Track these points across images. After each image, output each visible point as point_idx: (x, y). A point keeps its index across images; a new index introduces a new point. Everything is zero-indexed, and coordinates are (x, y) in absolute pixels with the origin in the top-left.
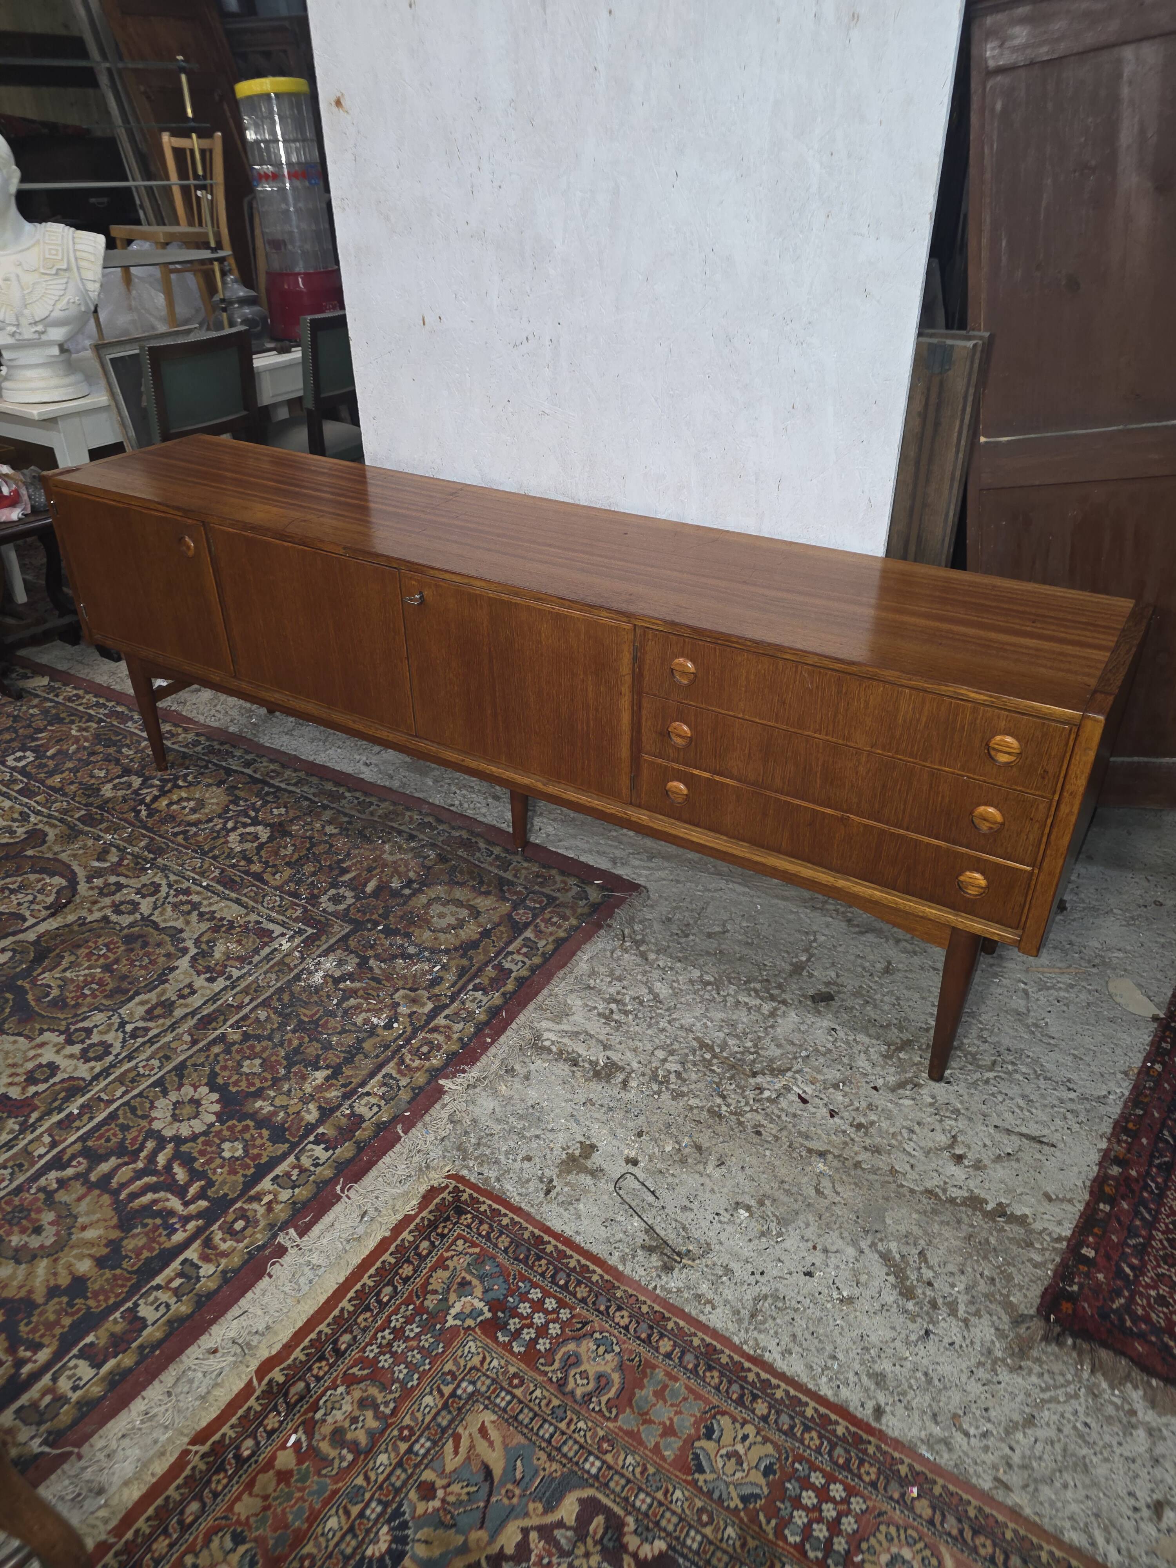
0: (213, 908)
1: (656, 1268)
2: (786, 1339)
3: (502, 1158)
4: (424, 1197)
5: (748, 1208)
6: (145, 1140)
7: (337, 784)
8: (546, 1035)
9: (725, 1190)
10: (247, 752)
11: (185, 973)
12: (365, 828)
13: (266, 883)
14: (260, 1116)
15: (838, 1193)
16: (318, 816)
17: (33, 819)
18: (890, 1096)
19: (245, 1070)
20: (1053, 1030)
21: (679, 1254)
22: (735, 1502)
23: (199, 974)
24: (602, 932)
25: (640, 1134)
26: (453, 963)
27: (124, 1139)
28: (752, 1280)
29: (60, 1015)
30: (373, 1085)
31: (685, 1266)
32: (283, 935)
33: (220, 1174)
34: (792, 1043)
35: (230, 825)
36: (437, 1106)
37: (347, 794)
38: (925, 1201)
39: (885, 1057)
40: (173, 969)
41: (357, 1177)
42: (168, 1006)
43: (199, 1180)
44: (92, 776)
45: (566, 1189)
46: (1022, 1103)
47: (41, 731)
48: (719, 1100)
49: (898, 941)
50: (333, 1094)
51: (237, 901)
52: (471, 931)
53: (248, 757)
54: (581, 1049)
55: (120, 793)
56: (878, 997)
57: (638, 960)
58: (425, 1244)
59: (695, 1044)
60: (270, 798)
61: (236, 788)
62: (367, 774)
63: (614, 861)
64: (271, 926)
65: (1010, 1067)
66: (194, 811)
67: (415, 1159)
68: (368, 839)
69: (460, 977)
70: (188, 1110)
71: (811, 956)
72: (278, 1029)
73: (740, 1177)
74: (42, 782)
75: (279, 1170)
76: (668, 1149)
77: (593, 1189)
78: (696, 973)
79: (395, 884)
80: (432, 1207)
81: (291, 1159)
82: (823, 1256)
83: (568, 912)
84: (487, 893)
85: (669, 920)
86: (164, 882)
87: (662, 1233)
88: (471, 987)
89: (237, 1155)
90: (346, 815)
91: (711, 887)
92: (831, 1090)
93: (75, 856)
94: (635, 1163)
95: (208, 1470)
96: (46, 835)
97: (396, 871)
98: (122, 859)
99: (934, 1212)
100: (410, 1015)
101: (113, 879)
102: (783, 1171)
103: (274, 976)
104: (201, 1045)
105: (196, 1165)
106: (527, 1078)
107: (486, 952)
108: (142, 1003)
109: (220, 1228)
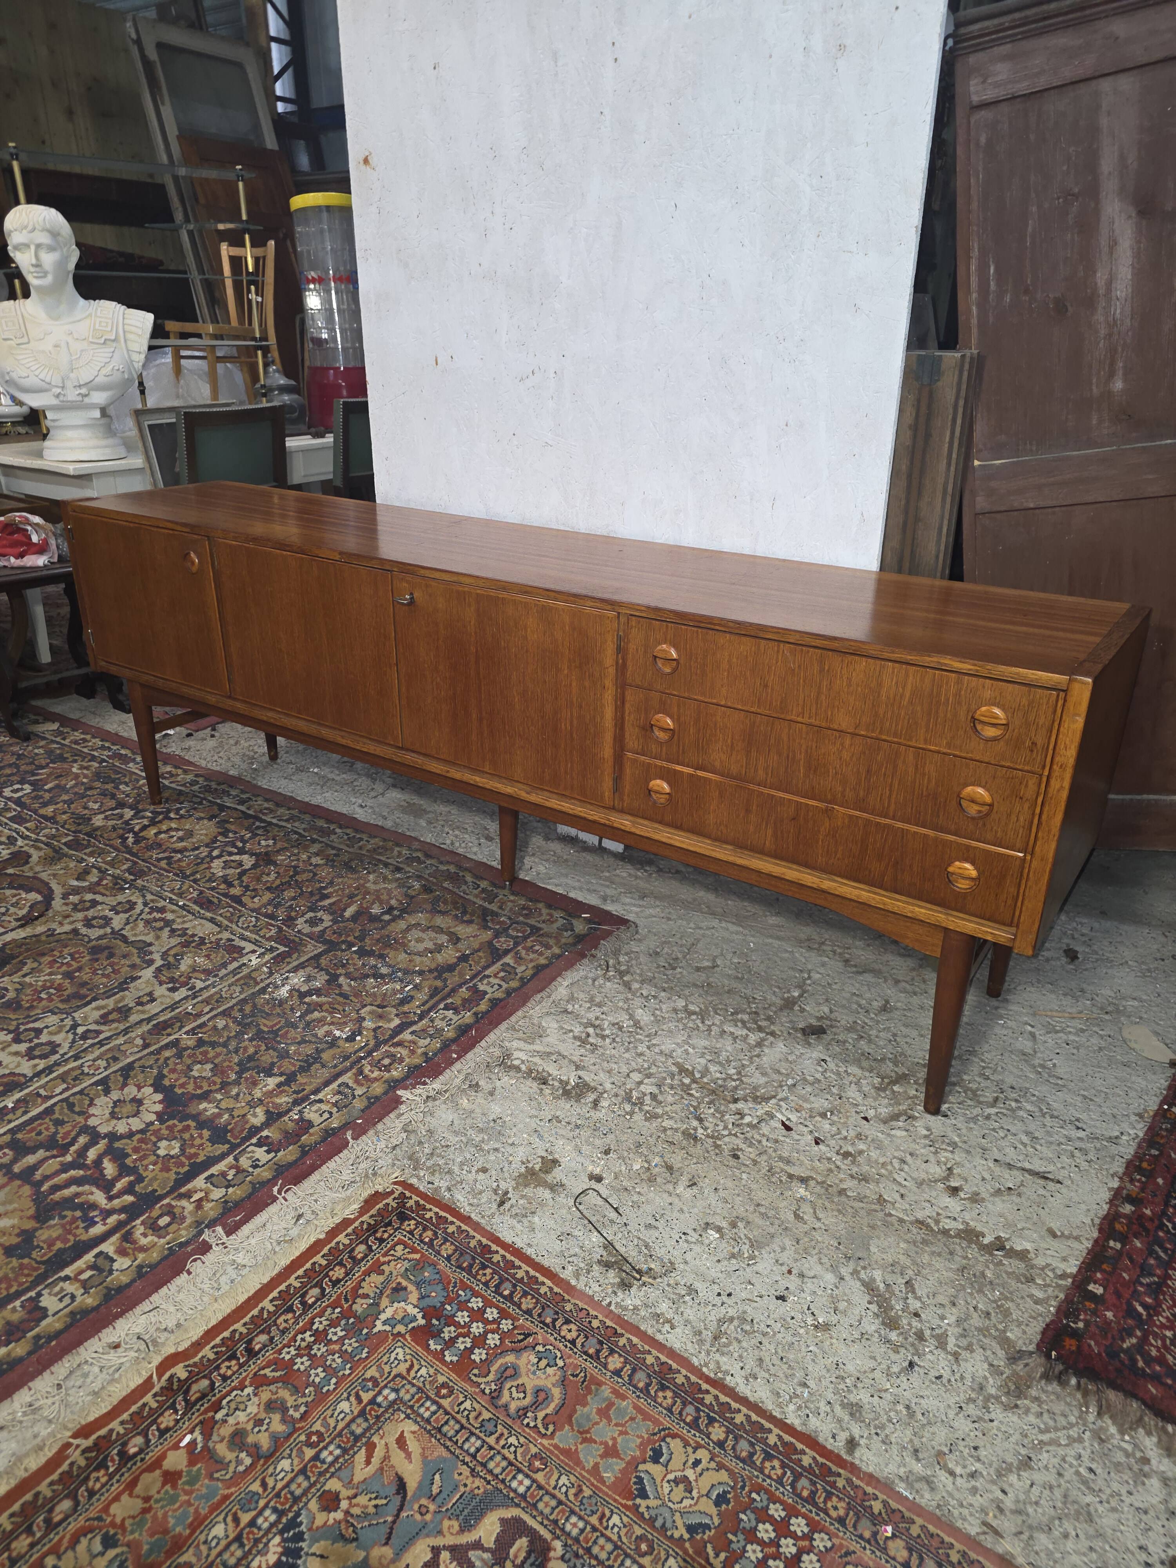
0: (186, 926)
1: (613, 1285)
2: (751, 1364)
3: (456, 1169)
4: (366, 1201)
5: (719, 1230)
6: (78, 1135)
7: (329, 821)
8: (516, 1054)
9: (696, 1210)
10: (243, 792)
11: (148, 982)
12: (351, 860)
13: (244, 905)
14: (203, 1118)
15: (819, 1219)
16: (306, 848)
17: (20, 842)
18: (882, 1127)
19: (195, 1073)
20: (1061, 1071)
21: (639, 1272)
22: (681, 1532)
23: (161, 984)
24: (585, 961)
25: (607, 1152)
26: (426, 983)
27: (56, 1133)
28: (718, 1301)
29: (12, 1016)
30: (327, 1093)
31: (644, 1284)
32: (254, 952)
33: (151, 1171)
34: (779, 1072)
35: (215, 853)
36: (392, 1115)
38: (915, 1231)
39: (878, 1089)
40: (135, 979)
41: (297, 1180)
42: (124, 1012)
43: (128, 1175)
44: (85, 808)
45: (521, 1202)
46: (1025, 1139)
47: (43, 768)
48: (695, 1123)
49: (897, 982)
50: (284, 1100)
51: (212, 920)
52: (449, 955)
53: (244, 796)
54: (552, 1069)
55: (110, 823)
56: (873, 1033)
57: (621, 988)
58: (362, 1248)
59: (674, 1069)
60: (259, 832)
61: (228, 822)
62: (361, 815)
63: (604, 899)
64: (243, 944)
65: (1013, 1104)
66: (181, 839)
67: (362, 1166)
68: (353, 870)
69: (431, 997)
70: (128, 1108)
71: (804, 992)
72: (235, 1037)
73: (713, 1199)
74: (35, 812)
75: (214, 1170)
76: (636, 1167)
77: (551, 1202)
78: (681, 1003)
79: (376, 910)
80: (373, 1212)
81: (230, 1159)
82: (798, 1281)
83: (552, 942)
84: (470, 922)
85: (657, 953)
86: (140, 901)
87: (622, 1250)
88: (442, 1006)
89: (172, 1153)
90: (333, 848)
91: (703, 925)
92: (818, 1118)
93: (54, 875)
94: (599, 1179)
95: (88, 1466)
96: (30, 856)
97: (378, 898)
98: (101, 880)
99: (925, 1242)
100: (375, 1030)
101: (89, 897)
102: (761, 1194)
103: (238, 989)
104: (152, 1049)
105: (128, 1161)
106: (491, 1094)
107: (462, 975)
108: (98, 1008)
109: (143, 1223)
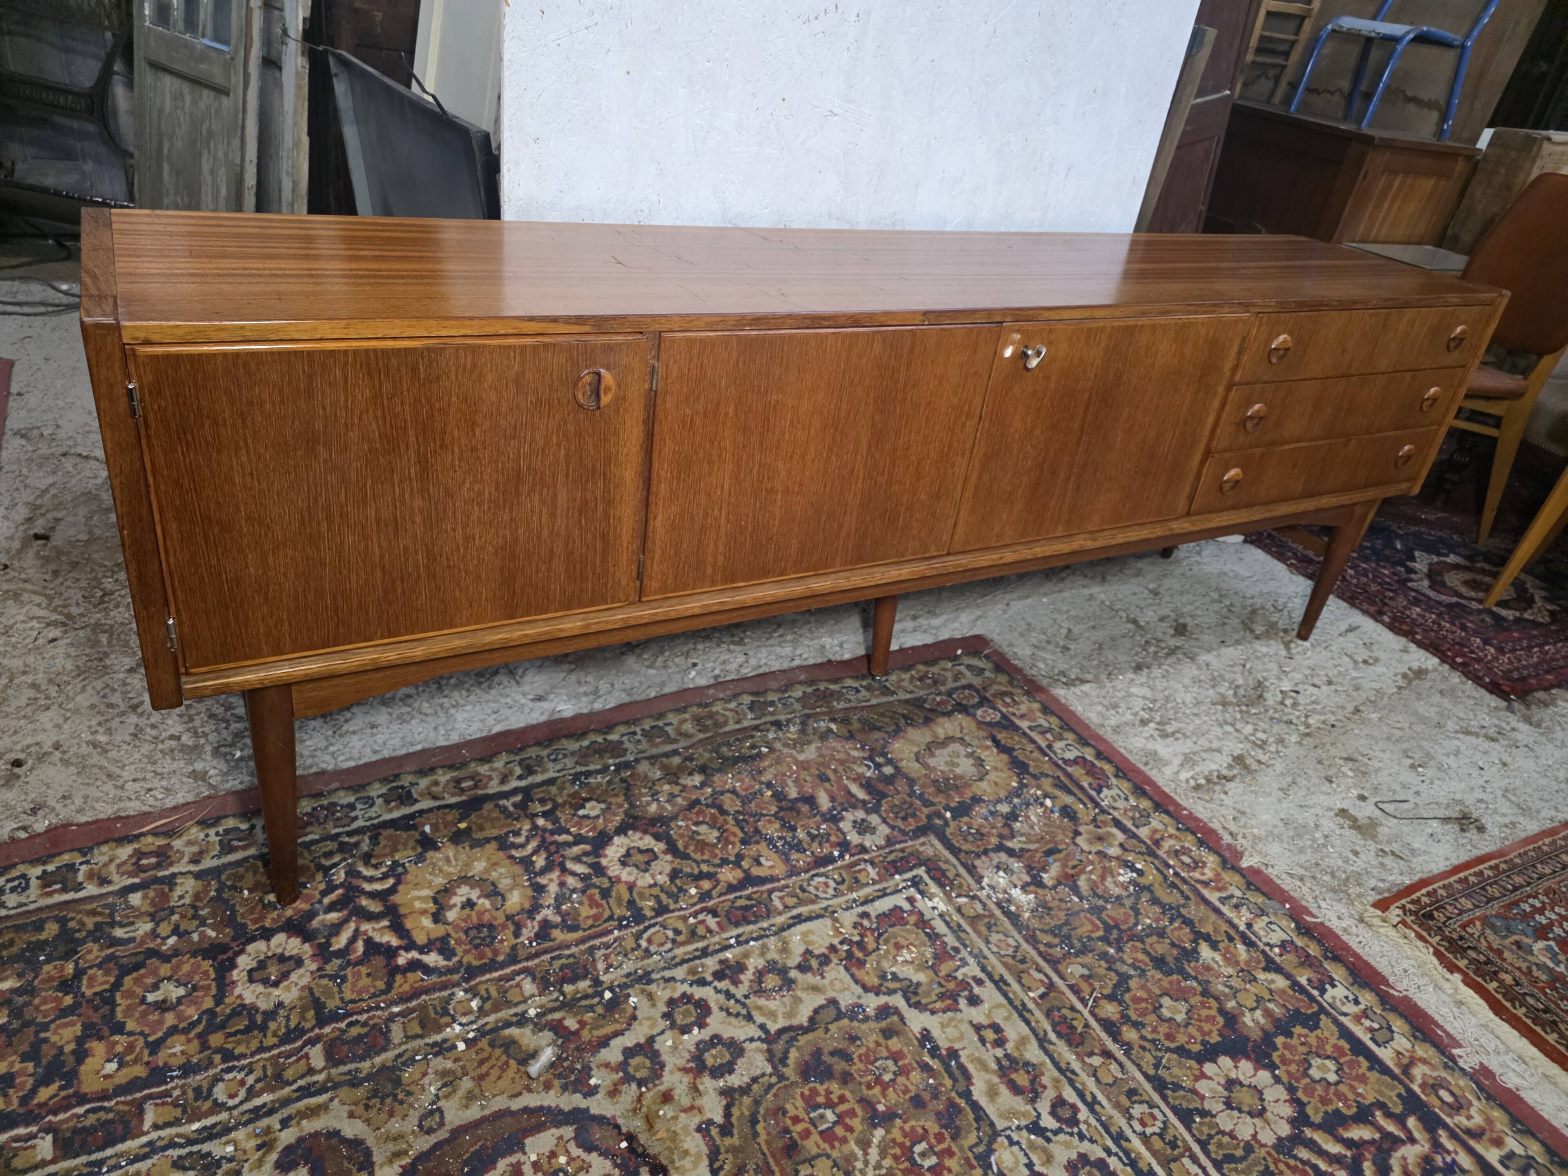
4: (1409, 934)
5: (1416, 765)
6: (1296, 1157)
8: (1183, 777)
9: (1396, 767)
13: (773, 879)
14: (1271, 1027)
15: (1400, 722)
19: (1177, 1018)
21: (1465, 817)
23: (955, 1009)
24: (1042, 684)
25: (1330, 781)
26: (1046, 788)
30: (1232, 917)
31: (1478, 820)
32: (912, 900)
33: (1367, 1093)
35: (578, 868)
36: (1278, 881)
37: (613, 737)
39: (1257, 638)
40: (931, 1036)
41: (1377, 975)
42: (1017, 1064)
43: (1372, 1118)
45: (1394, 845)
50: (1241, 953)
51: (799, 920)
54: (1212, 766)
64: (884, 905)
66: (490, 895)
67: (1350, 925)
68: (748, 758)
70: (1244, 1096)
72: (1109, 963)
75: (1362, 1037)
79: (867, 772)
81: (1345, 1020)
82: (1463, 755)
83: (1000, 688)
85: (1038, 646)
87: (1444, 816)
88: (1092, 792)
89: (1331, 1069)
90: (665, 756)
94: (1365, 796)
96: (336, 1133)
98: (557, 1028)
100: (1126, 850)
101: (613, 1053)
102: (1376, 734)
104: (1115, 1049)
105: (1349, 1112)
106: (1242, 812)
107: (1038, 761)
108: (992, 1094)
109: (1451, 1116)
